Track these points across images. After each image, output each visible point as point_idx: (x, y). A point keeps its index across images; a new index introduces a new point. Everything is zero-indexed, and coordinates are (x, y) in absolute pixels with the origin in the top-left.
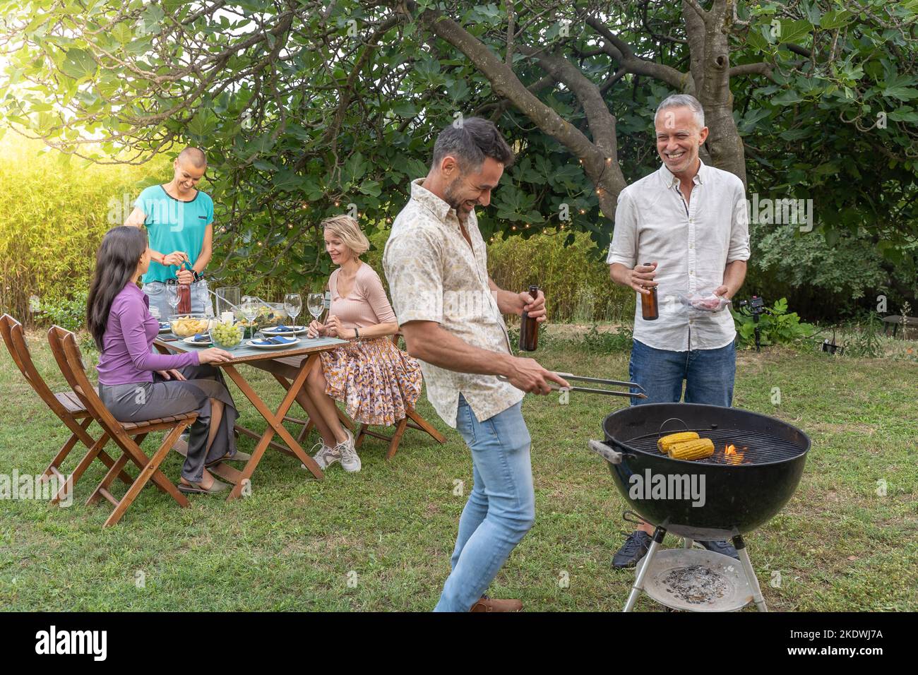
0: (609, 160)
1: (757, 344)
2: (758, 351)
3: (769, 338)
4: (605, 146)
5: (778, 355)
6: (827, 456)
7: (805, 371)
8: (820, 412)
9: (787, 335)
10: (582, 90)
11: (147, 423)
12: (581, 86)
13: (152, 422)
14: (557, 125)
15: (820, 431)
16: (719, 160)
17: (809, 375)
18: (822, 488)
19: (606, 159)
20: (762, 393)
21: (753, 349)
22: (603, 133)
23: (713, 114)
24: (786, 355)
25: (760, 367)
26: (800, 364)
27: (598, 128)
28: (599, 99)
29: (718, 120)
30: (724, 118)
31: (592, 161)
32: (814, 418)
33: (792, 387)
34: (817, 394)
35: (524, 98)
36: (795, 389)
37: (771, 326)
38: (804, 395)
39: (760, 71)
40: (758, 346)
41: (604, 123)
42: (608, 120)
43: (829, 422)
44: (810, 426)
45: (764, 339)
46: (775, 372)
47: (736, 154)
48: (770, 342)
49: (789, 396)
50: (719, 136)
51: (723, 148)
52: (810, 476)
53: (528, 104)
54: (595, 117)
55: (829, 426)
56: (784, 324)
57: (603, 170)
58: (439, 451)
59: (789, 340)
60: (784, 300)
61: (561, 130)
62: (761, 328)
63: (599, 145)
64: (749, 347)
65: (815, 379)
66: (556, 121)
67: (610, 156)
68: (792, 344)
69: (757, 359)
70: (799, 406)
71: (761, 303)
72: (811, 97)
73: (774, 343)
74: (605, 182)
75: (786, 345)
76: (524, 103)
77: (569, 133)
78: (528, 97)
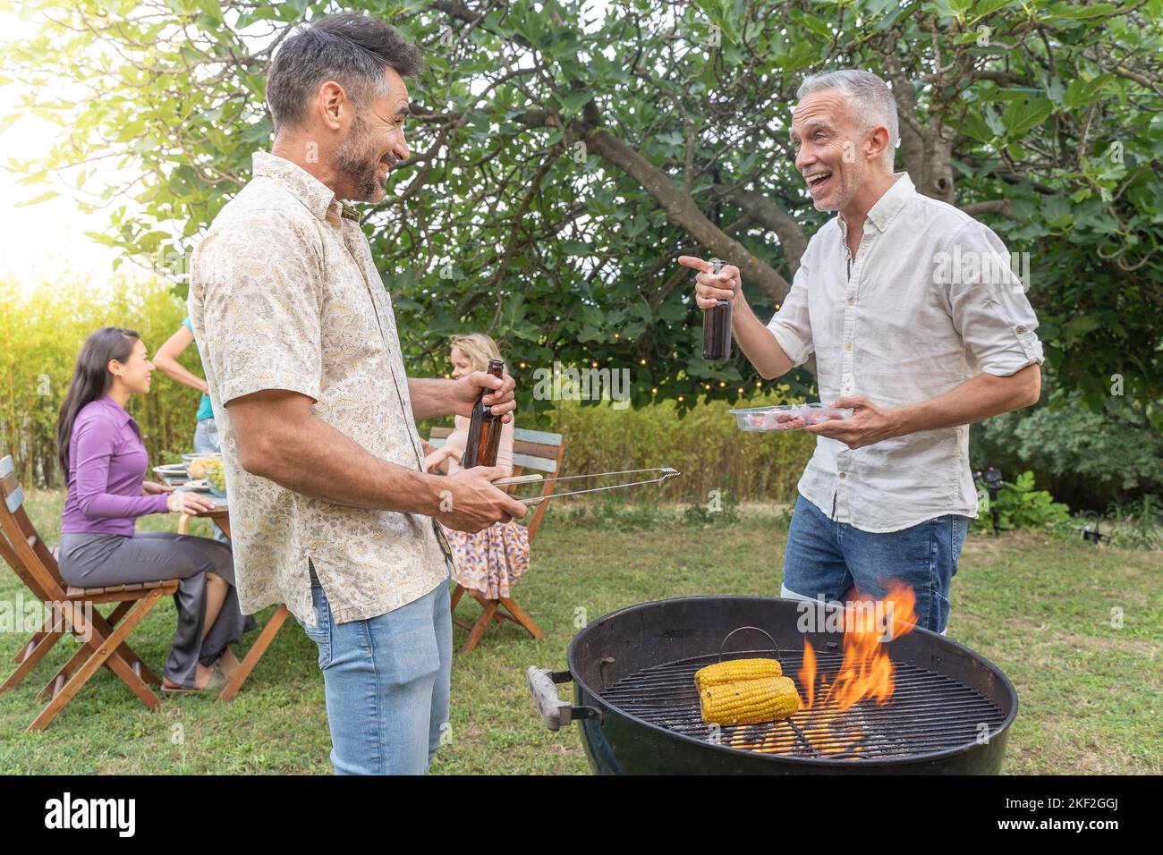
1: (996, 528)
2: (997, 535)
3: (1011, 520)
5: (1022, 542)
6: (1084, 687)
7: (1058, 563)
8: (1078, 618)
9: (1034, 517)
11: (100, 591)
13: (107, 589)
14: (743, 261)
15: (1075, 646)
17: (1062, 568)
18: (1075, 743)
20: (996, 588)
21: (990, 534)
24: (1033, 543)
25: (998, 555)
26: (1051, 554)
32: (1066, 627)
33: (1038, 583)
34: (1072, 593)
35: (704, 227)
36: (1043, 586)
37: (1014, 506)
38: (1054, 594)
39: (997, 209)
40: (998, 530)
43: (1089, 634)
44: (1060, 639)
45: (1004, 521)
46: (1017, 563)
48: (1012, 526)
49: (1033, 594)
52: (1057, 721)
55: (1088, 641)
56: (1030, 504)
58: (534, 647)
59: (1037, 524)
60: (1030, 475)
61: (750, 266)
62: (1001, 508)
64: (984, 532)
65: (1070, 573)
66: (742, 256)
68: (1040, 529)
69: (994, 546)
70: (1046, 608)
71: (999, 476)
72: (1059, 230)
73: (1018, 527)
75: (1034, 531)
76: (704, 234)
77: (760, 271)
78: (708, 227)
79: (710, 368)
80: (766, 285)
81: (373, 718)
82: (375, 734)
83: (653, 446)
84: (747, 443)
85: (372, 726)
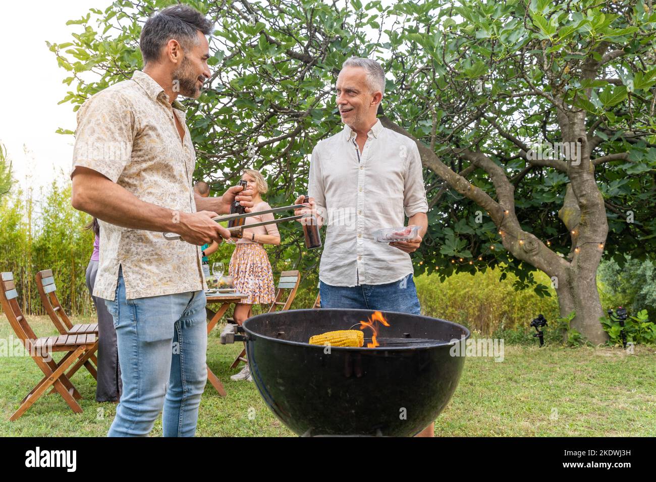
0: (507, 212)
1: (624, 343)
4: (505, 204)
10: (492, 171)
12: (491, 168)
14: (465, 187)
16: (586, 209)
19: (505, 211)
21: (619, 346)
22: (505, 196)
23: (578, 178)
27: (501, 193)
28: (502, 175)
29: (583, 182)
30: (587, 180)
31: (495, 212)
35: (441, 169)
37: (636, 330)
40: (625, 345)
41: (506, 189)
42: (508, 187)
45: (629, 340)
47: (597, 204)
50: (584, 193)
51: (588, 200)
53: (444, 174)
54: (500, 186)
56: (646, 330)
57: (503, 218)
59: (651, 342)
60: (645, 312)
61: (469, 190)
62: (626, 331)
63: (501, 203)
66: (464, 184)
67: (507, 210)
71: (625, 312)
74: (505, 226)
75: (649, 346)
76: (442, 172)
77: (475, 192)
78: (444, 168)
79: (454, 250)
80: (480, 201)
81: (135, 357)
82: (136, 365)
83: (437, 305)
84: (494, 304)
85: (135, 360)
